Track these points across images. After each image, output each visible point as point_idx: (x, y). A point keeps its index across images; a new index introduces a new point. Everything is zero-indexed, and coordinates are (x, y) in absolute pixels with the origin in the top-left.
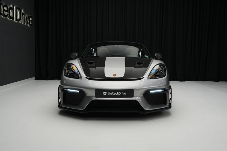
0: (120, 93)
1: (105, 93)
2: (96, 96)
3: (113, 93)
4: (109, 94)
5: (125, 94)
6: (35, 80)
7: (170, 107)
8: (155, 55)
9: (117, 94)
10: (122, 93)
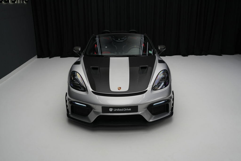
0: (125, 110)
1: (111, 110)
2: (103, 112)
3: (118, 110)
4: (115, 110)
5: (130, 109)
6: (38, 58)
7: (172, 114)
8: (159, 48)
9: (122, 110)
10: (127, 109)
